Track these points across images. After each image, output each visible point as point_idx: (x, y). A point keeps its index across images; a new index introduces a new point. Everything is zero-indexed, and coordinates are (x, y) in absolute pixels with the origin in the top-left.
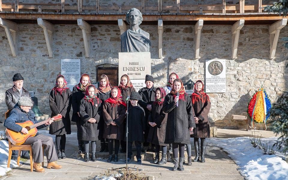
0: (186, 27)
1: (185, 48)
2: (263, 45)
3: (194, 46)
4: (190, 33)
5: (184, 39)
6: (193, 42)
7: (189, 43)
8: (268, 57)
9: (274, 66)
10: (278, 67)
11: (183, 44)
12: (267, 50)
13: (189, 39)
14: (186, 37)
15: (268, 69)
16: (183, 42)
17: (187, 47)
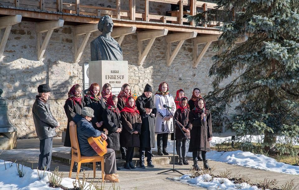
0: (65, 27)
1: (64, 50)
2: (133, 50)
3: (73, 48)
4: (69, 33)
5: (63, 40)
6: (72, 43)
7: (68, 45)
8: (137, 62)
9: (142, 72)
10: (144, 73)
11: (62, 45)
12: (136, 56)
13: (68, 40)
14: (65, 38)
15: (137, 75)
16: (62, 43)
17: (66, 49)
